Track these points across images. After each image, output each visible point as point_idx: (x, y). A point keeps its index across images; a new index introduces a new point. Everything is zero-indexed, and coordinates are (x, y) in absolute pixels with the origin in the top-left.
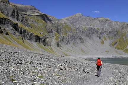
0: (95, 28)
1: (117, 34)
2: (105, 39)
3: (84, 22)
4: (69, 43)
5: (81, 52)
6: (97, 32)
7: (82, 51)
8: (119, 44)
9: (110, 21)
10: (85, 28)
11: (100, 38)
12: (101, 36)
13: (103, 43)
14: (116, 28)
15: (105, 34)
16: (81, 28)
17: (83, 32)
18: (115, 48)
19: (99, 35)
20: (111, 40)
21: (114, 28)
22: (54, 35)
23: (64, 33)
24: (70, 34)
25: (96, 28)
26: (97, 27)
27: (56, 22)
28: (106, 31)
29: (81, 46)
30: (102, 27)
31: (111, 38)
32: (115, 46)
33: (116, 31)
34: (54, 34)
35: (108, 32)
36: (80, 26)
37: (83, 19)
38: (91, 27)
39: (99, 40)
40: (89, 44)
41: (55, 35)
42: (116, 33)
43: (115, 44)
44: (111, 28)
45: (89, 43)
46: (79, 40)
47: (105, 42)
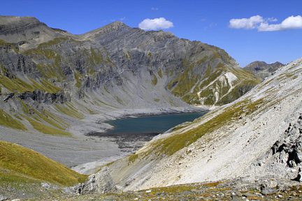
0: (145, 52)
1: (181, 66)
2: (161, 76)
3: (127, 40)
4: (98, 87)
5: (117, 103)
6: (149, 62)
7: (119, 100)
8: (179, 85)
9: (173, 39)
10: (128, 52)
11: (151, 72)
12: (154, 68)
13: (155, 82)
14: (182, 52)
15: (161, 66)
16: (120, 53)
17: (123, 61)
18: (172, 93)
19: (150, 68)
20: (170, 77)
21: (178, 52)
22: (74, 78)
23: (90, 70)
24: (100, 70)
25: (147, 52)
26: (149, 51)
27: (77, 47)
28: (164, 60)
29: (118, 90)
30: (157, 52)
31: (170, 74)
32: (173, 88)
33: (181, 60)
34: (73, 75)
35: (168, 61)
36: (119, 48)
37: (125, 33)
38: (140, 50)
39: (150, 78)
40: (132, 86)
41: (76, 78)
42: (179, 63)
43: (174, 85)
44: (173, 54)
45: (132, 83)
46: (115, 80)
47: (159, 80)
